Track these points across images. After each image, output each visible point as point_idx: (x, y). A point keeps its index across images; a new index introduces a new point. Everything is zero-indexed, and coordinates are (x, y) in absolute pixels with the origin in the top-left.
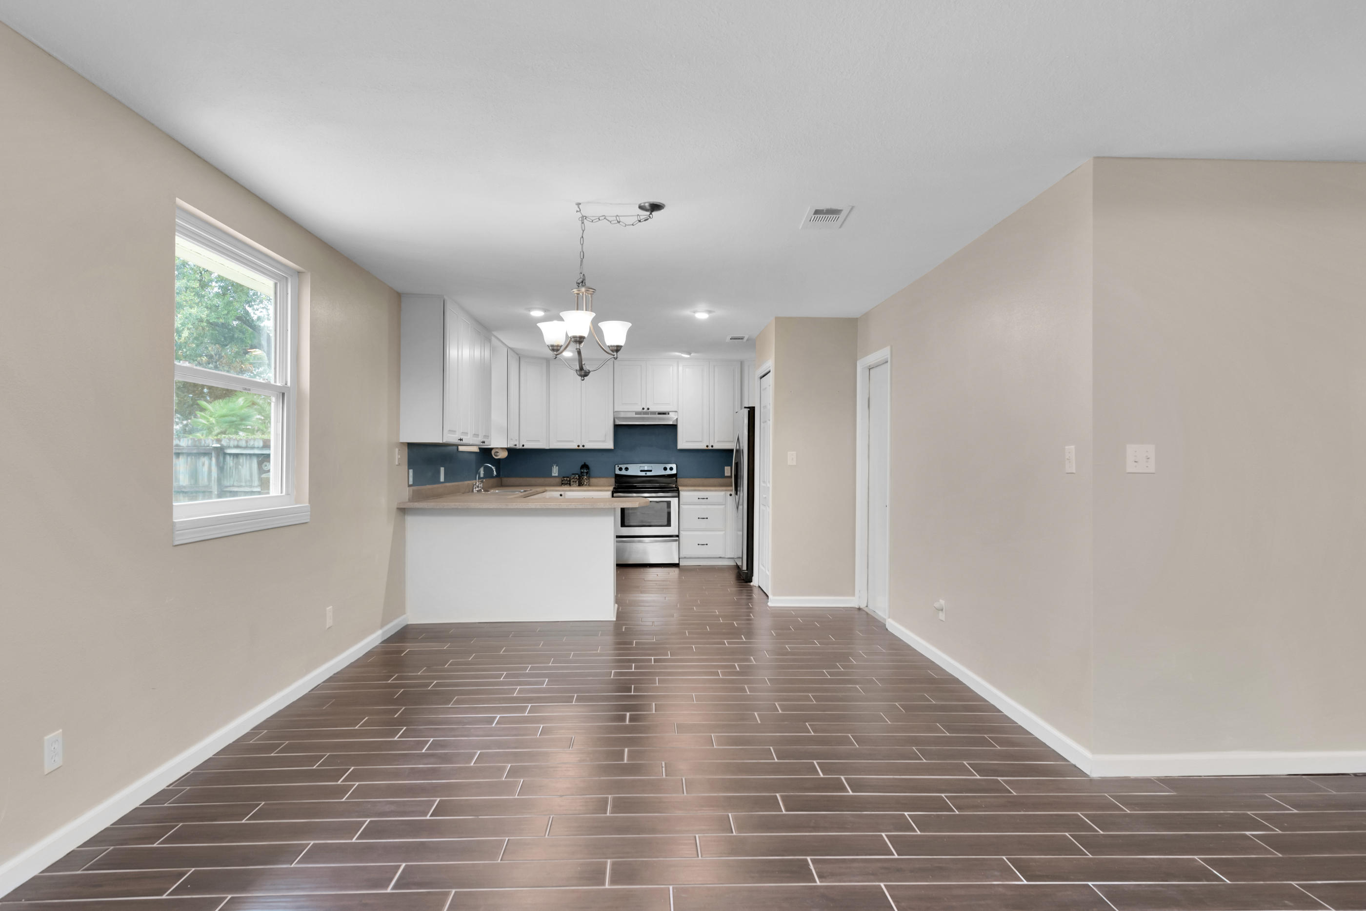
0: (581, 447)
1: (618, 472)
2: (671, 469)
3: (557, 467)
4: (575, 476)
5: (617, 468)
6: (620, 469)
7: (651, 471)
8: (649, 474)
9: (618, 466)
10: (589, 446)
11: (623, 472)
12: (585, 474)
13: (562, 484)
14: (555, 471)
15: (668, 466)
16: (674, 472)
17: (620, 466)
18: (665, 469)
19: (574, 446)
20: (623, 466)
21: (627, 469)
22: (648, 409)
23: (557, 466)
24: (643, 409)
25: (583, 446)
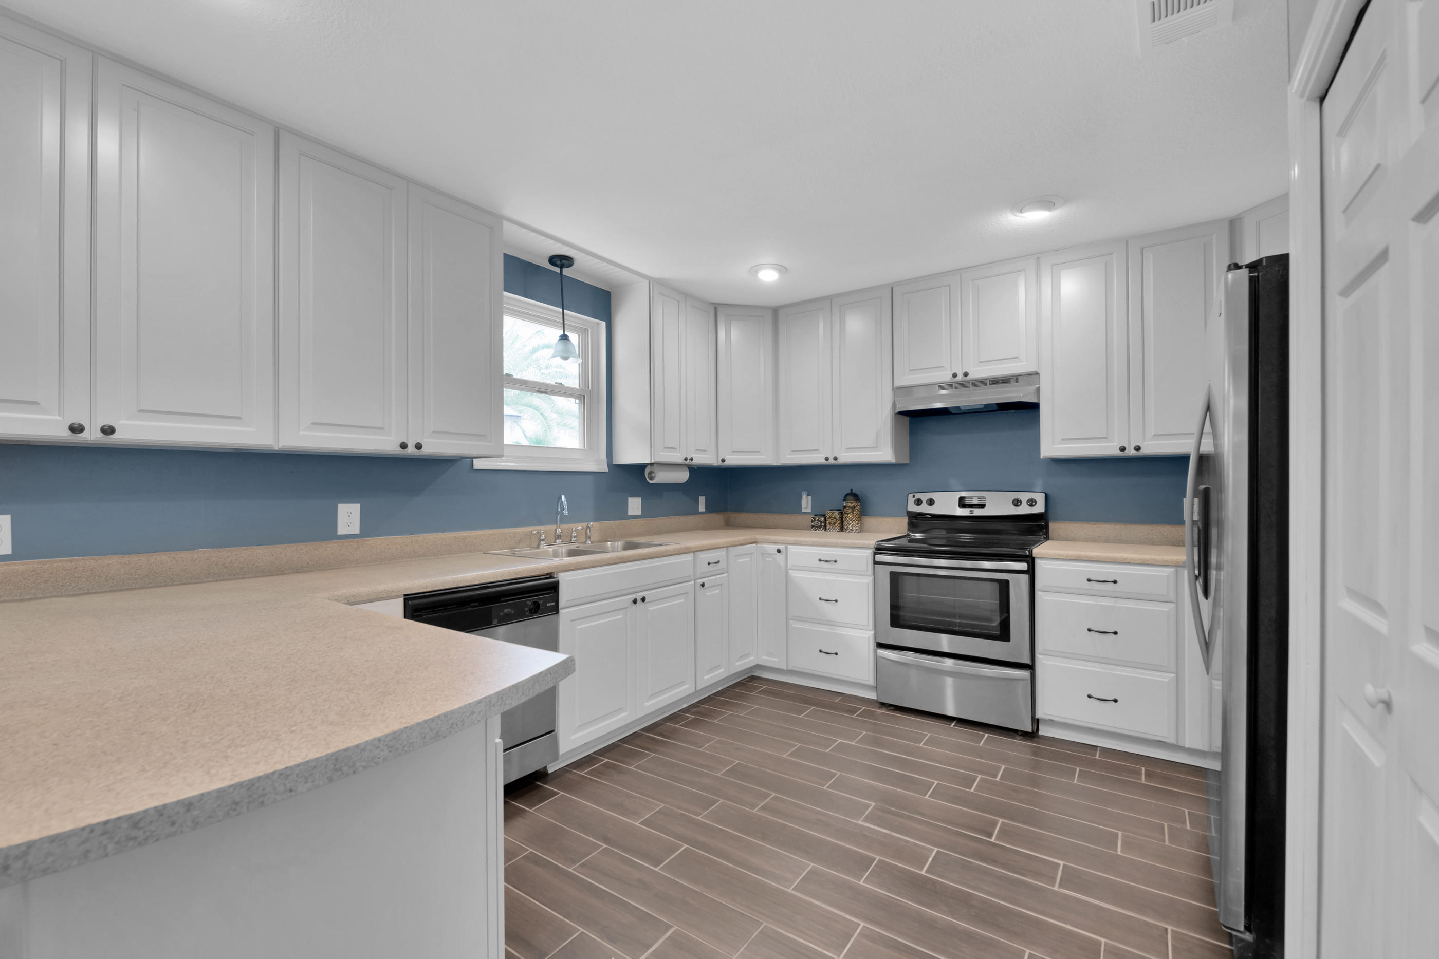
0: (832, 461)
1: (913, 508)
2: (1032, 503)
3: (810, 498)
4: (833, 514)
5: (911, 500)
6: (919, 502)
7: (983, 506)
8: (977, 512)
9: (914, 496)
10: (846, 458)
11: (924, 509)
12: (850, 511)
13: (813, 526)
14: (806, 503)
15: (1024, 497)
16: (1039, 508)
17: (918, 496)
18: (1017, 503)
19: (816, 459)
20: (924, 497)
21: (931, 502)
22: (966, 374)
23: (808, 495)
24: (955, 375)
25: (835, 459)
